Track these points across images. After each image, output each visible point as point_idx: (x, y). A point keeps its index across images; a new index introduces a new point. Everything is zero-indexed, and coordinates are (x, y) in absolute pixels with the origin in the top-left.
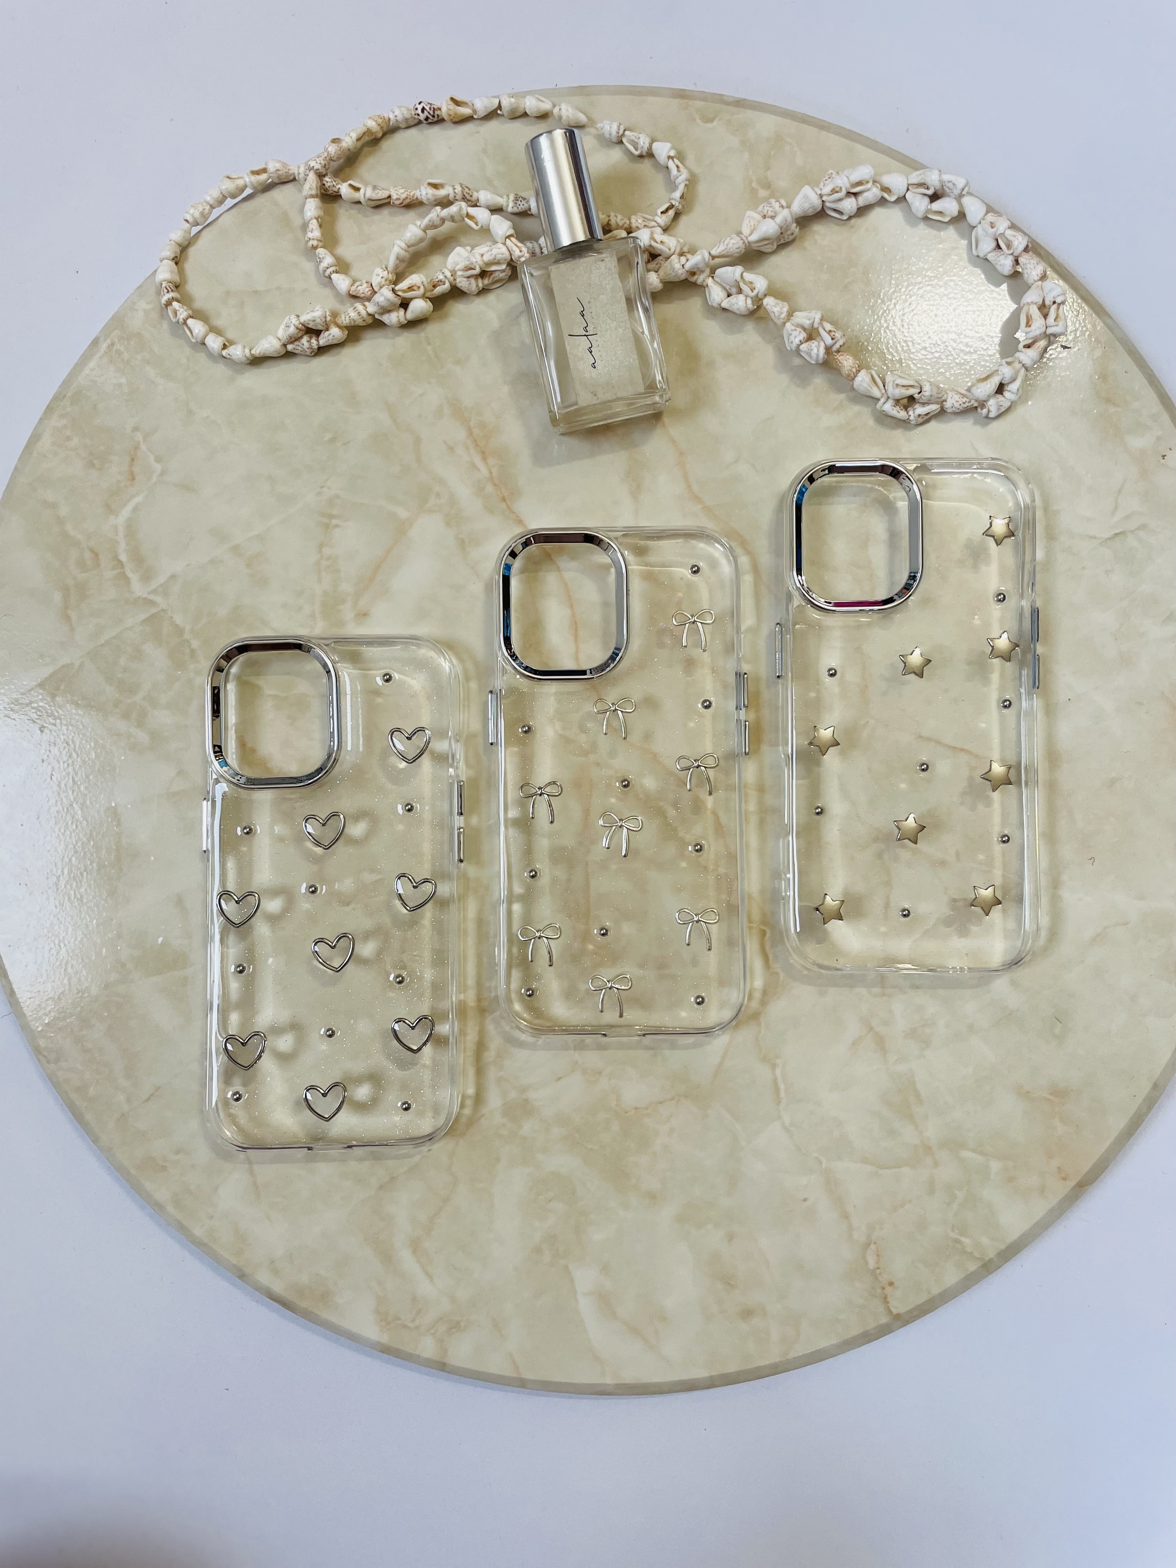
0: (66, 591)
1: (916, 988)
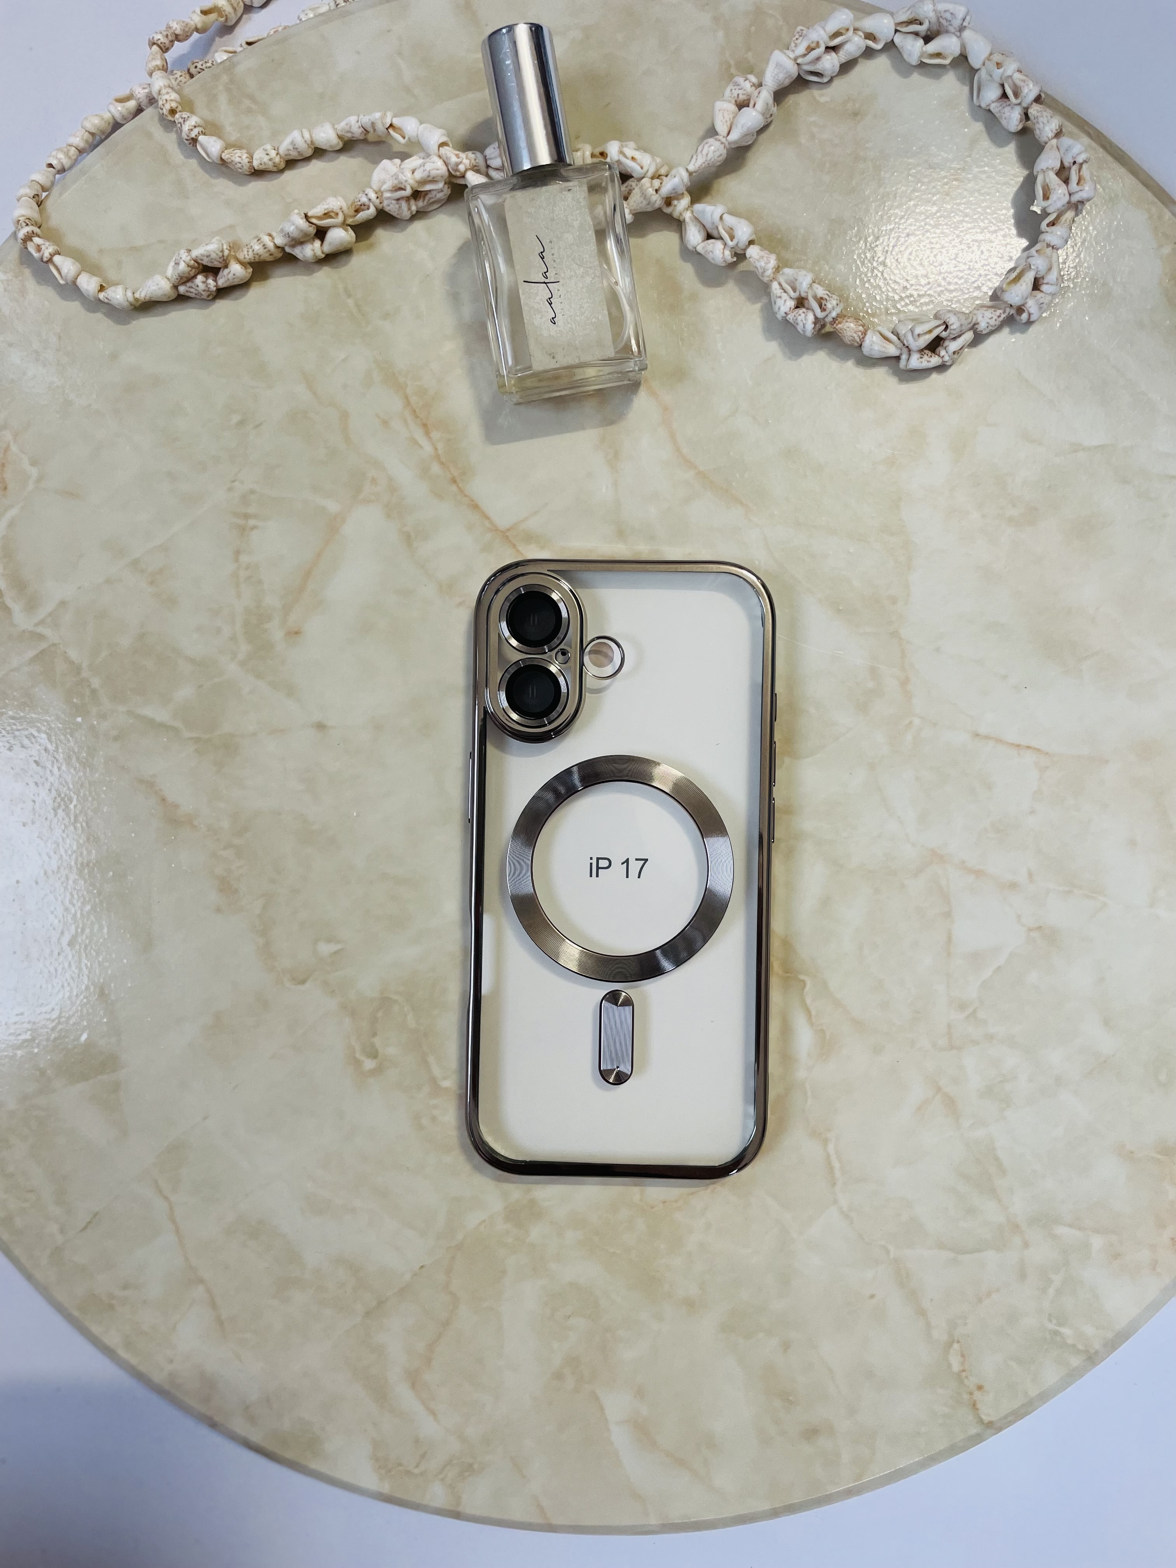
1: (990, 1037)
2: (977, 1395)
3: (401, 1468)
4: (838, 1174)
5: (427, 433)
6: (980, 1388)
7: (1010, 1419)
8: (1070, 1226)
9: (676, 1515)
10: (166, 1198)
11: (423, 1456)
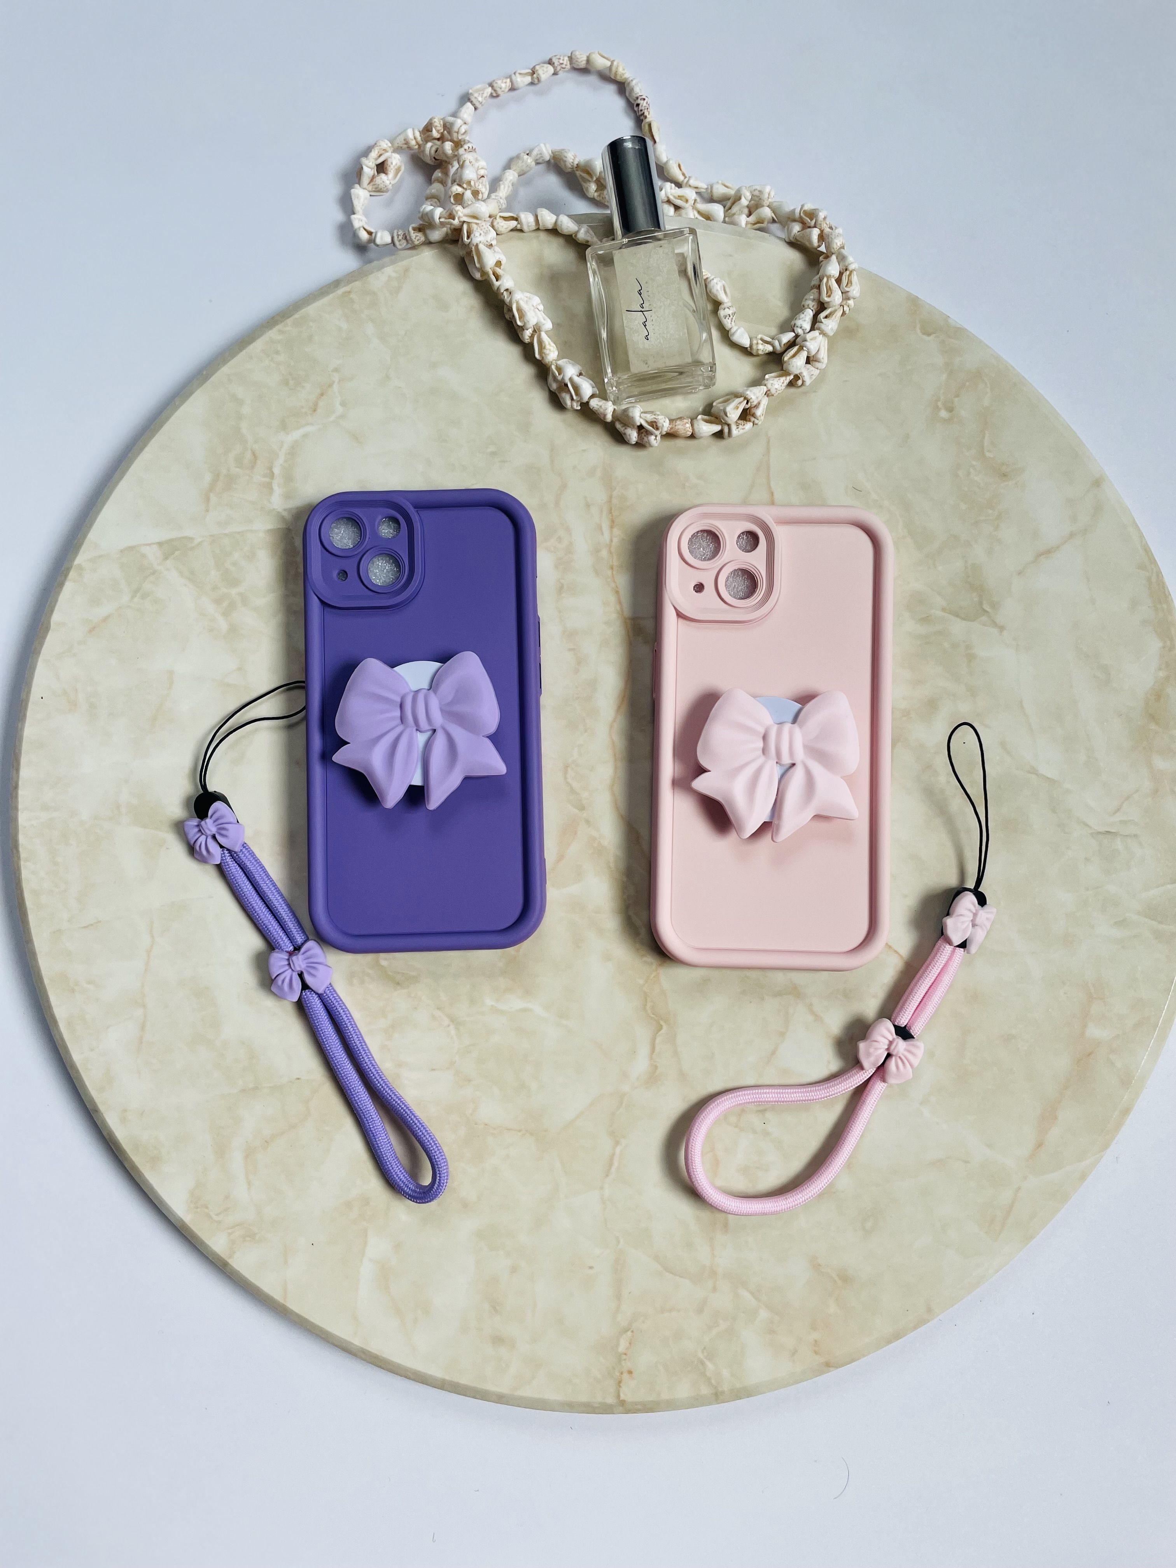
0: (217, 476)
1: (766, 1133)
2: (626, 1376)
3: (206, 1210)
4: (613, 1169)
5: (612, 527)
6: (630, 1372)
7: (639, 1407)
8: (752, 1294)
9: (375, 1347)
10: (153, 936)
11: (226, 1210)
